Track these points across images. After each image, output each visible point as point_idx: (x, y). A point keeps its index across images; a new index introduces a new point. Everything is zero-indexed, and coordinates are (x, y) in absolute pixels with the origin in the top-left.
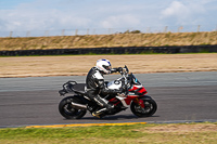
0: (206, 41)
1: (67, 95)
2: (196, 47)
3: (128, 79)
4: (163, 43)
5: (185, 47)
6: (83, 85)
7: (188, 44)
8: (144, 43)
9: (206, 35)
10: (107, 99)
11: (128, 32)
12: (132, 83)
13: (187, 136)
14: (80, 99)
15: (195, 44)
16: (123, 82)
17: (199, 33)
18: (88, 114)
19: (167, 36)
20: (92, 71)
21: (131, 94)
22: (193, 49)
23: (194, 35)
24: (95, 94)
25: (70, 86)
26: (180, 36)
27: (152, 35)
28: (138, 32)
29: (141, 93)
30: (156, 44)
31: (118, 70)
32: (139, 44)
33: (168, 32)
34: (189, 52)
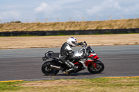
0: (63, 28)
1: (47, 60)
2: (56, 32)
3: (87, 49)
4: (35, 29)
5: (49, 32)
6: (59, 54)
7: (51, 30)
8: (23, 29)
9: (62, 24)
10: (73, 63)
11: (13, 22)
12: (90, 52)
13: (49, 88)
14: (55, 62)
15: (56, 30)
16: (84, 52)
17: (58, 23)
18: (60, 72)
19: (38, 24)
20: (65, 45)
21: (89, 60)
22: (54, 33)
23: (55, 24)
24: (66, 59)
25: (50, 54)
26: (46, 25)
27: (28, 24)
28: (19, 22)
29: (95, 59)
30: (31, 30)
31: (80, 44)
32: (20, 30)
33: (38, 22)
34: (52, 35)
